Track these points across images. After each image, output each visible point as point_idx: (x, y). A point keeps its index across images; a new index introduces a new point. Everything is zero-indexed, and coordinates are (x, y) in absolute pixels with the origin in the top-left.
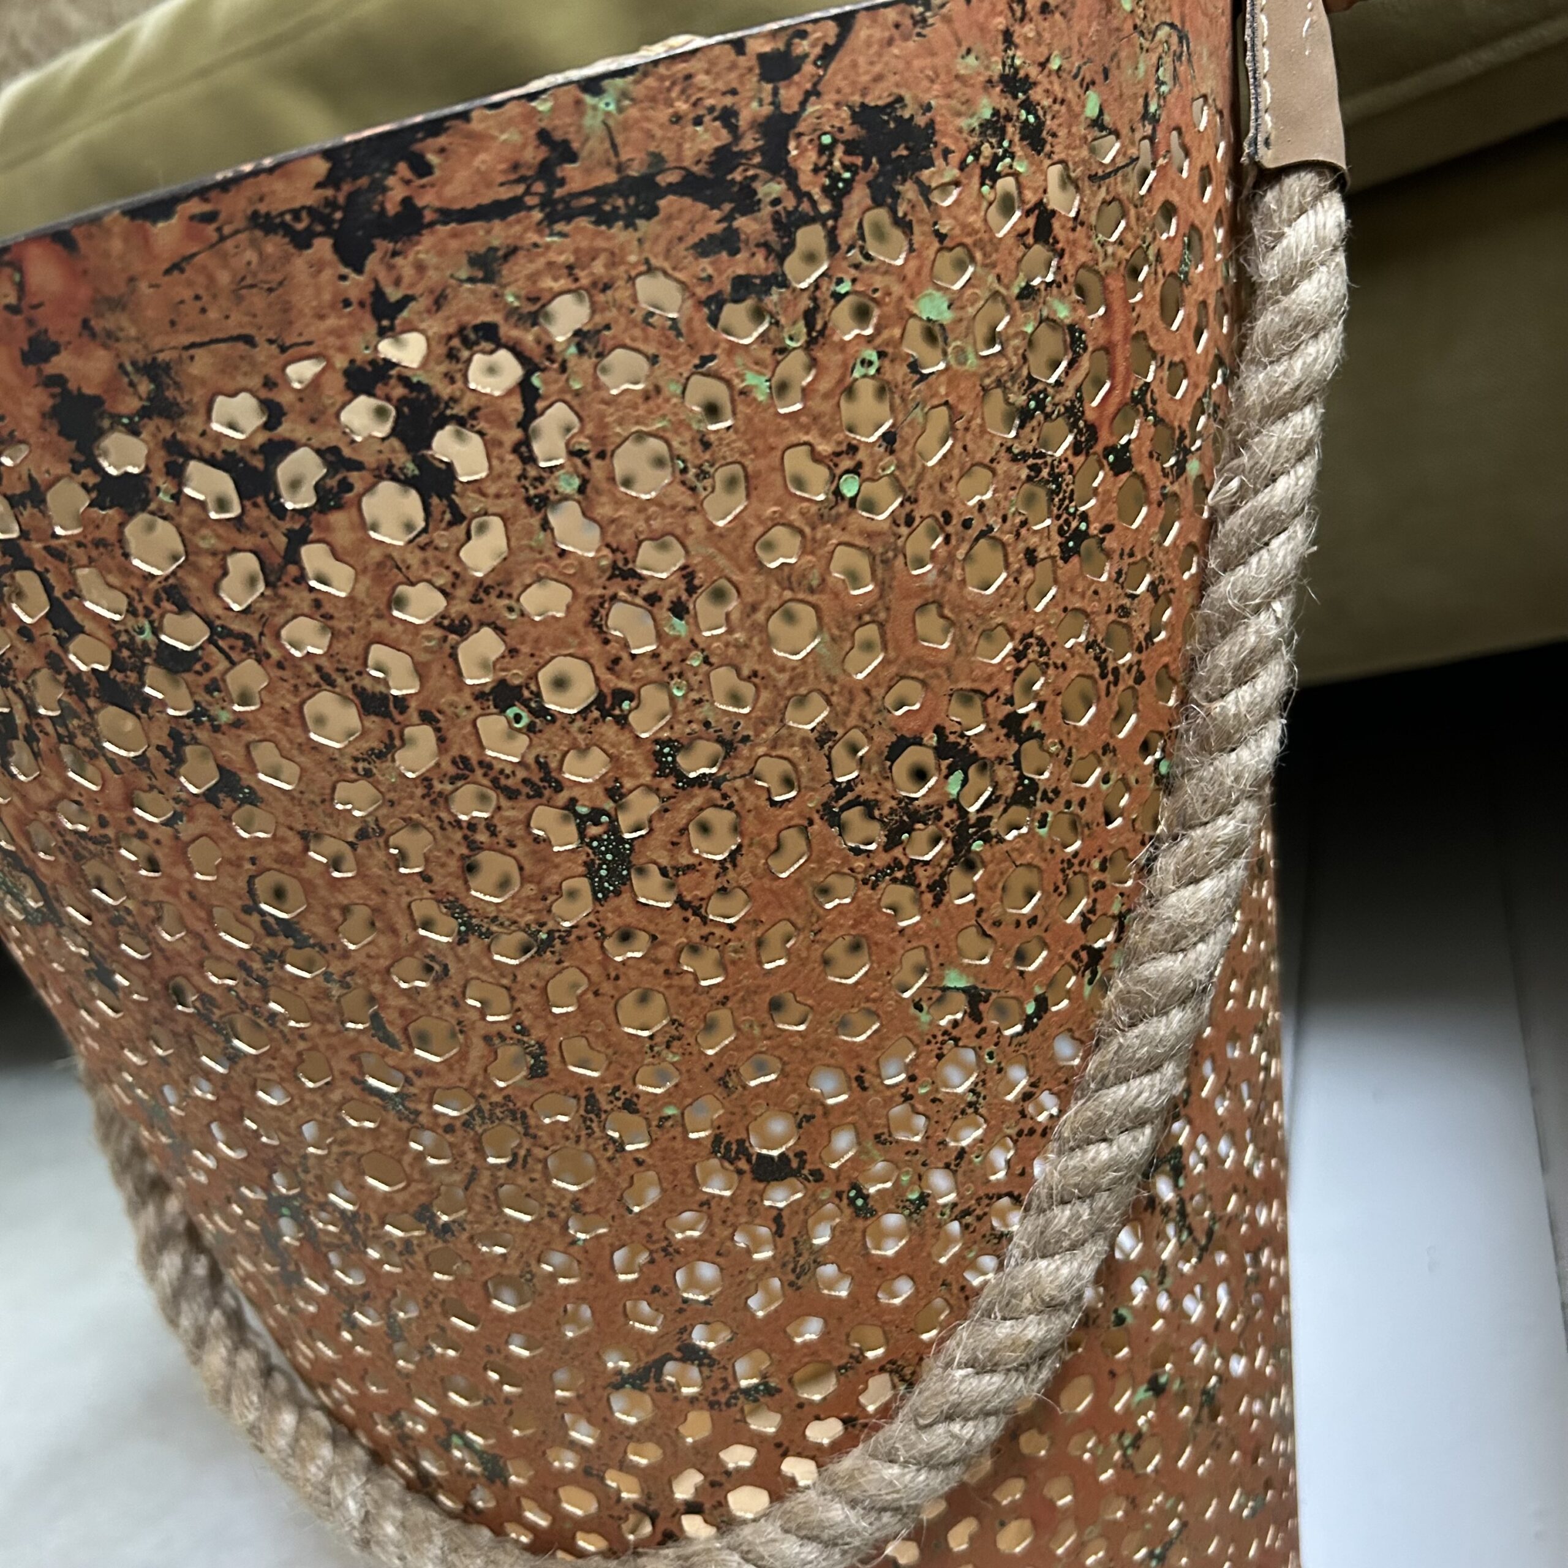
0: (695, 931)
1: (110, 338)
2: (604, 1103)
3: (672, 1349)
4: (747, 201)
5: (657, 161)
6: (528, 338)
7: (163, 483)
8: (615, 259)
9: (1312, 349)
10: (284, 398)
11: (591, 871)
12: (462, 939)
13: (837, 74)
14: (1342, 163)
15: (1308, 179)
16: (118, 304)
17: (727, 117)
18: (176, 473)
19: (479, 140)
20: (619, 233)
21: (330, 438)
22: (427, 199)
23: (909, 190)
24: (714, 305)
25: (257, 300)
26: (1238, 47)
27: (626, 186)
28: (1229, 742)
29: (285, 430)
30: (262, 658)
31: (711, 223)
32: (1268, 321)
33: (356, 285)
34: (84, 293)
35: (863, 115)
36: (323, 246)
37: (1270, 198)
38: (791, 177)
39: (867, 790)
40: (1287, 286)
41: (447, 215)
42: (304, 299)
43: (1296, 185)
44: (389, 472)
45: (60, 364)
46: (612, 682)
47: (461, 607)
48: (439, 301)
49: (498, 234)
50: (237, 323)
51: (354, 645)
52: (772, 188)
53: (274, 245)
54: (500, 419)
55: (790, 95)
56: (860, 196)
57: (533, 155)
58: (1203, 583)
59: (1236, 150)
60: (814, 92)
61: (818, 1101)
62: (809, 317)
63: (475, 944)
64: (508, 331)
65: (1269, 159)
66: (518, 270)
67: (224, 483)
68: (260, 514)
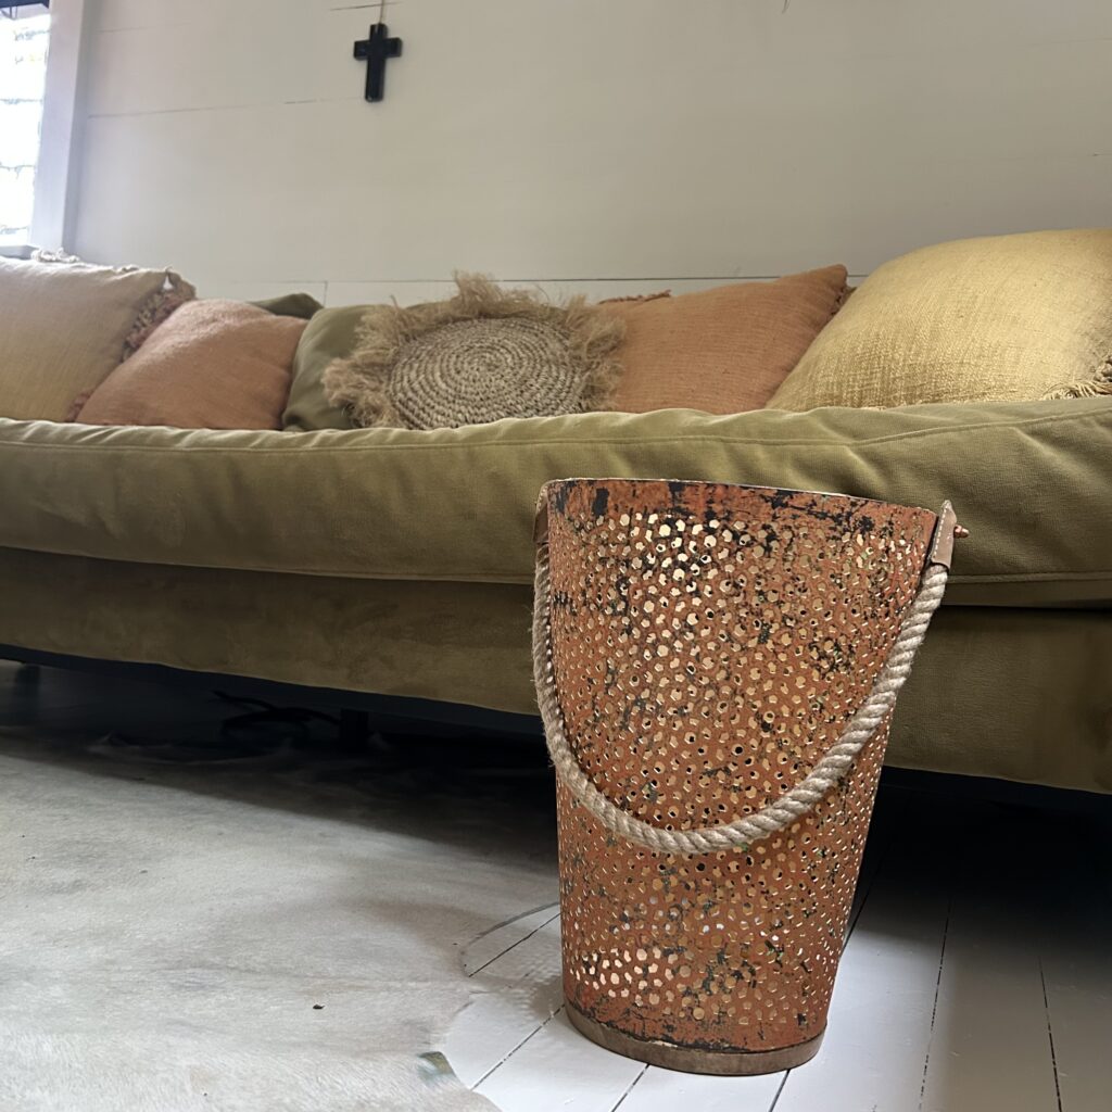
0: (774, 659)
1: (725, 504)
2: (738, 692)
3: (722, 767)
4: (840, 524)
5: (829, 511)
6: (796, 531)
7: (719, 531)
8: (816, 524)
9: (932, 601)
10: (750, 525)
11: (760, 637)
12: (727, 641)
13: (862, 509)
14: (949, 566)
15: (941, 568)
16: (730, 500)
17: (843, 509)
18: (723, 530)
19: (803, 497)
20: (818, 520)
21: (754, 534)
22: (790, 503)
23: (867, 533)
24: (828, 539)
25: (754, 508)
26: (933, 536)
27: (822, 513)
28: (892, 676)
29: (747, 531)
30: (719, 569)
31: (833, 525)
32: (924, 592)
33: (772, 512)
34: (725, 496)
35: (864, 517)
36: (770, 504)
37: (932, 569)
38: (849, 523)
39: (819, 645)
40: (931, 587)
41: (792, 507)
42: (762, 510)
43: (938, 568)
44: (761, 544)
45: (712, 505)
46: (782, 599)
47: (761, 573)
48: (784, 520)
49: (799, 513)
50: (749, 510)
51: (737, 573)
52: (845, 523)
53: (762, 500)
54: (785, 543)
55: (854, 509)
56: (858, 531)
57: (810, 503)
58: (895, 642)
59: (926, 557)
60: (857, 511)
61: (782, 713)
62: (843, 547)
63: (729, 643)
64: (793, 529)
65: (934, 560)
66: (799, 520)
67: (730, 535)
68: (734, 543)
